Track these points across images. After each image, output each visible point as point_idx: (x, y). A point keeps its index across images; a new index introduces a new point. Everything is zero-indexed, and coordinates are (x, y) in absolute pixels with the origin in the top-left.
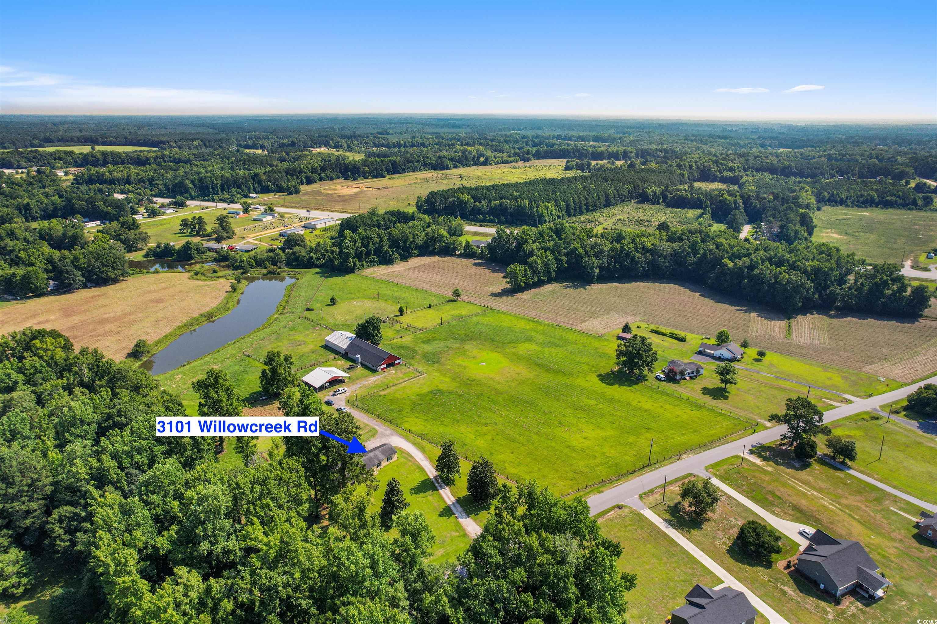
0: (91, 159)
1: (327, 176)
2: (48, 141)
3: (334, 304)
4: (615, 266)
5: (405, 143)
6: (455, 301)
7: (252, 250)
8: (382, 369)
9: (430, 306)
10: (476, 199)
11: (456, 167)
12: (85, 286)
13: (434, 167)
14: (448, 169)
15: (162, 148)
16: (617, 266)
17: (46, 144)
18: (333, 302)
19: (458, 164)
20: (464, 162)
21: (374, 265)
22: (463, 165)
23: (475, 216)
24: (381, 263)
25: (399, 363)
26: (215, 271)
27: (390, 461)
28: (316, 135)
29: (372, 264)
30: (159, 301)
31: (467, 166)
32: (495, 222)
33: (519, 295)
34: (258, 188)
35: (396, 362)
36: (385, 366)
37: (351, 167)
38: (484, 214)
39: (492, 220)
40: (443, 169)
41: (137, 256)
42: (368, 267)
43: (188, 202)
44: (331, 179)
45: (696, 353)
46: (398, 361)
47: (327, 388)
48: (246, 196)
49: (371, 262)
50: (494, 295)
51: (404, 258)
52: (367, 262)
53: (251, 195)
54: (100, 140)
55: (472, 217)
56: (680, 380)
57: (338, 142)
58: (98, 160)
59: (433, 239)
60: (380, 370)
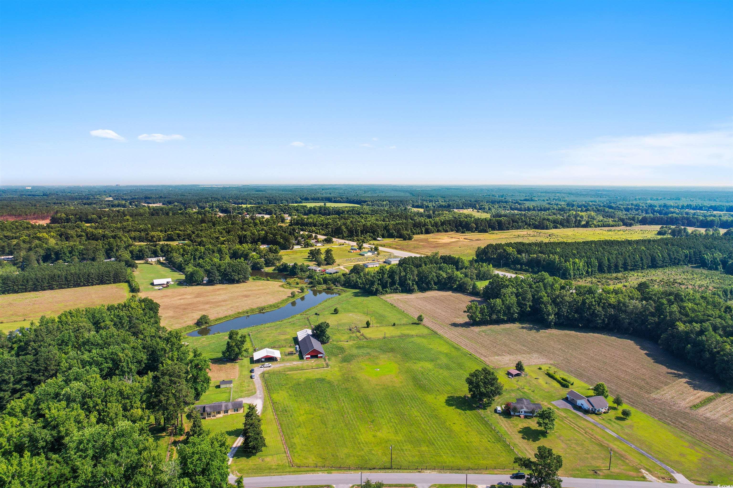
0: (313, 210)
1: (443, 229)
2: (307, 199)
3: (336, 313)
4: (574, 316)
5: (534, 208)
6: (418, 324)
7: (334, 273)
8: (307, 358)
9: (394, 325)
10: (519, 252)
11: (556, 227)
12: (221, 282)
13: (536, 227)
14: (547, 228)
15: (362, 205)
16: (576, 316)
17: (303, 201)
18: (336, 311)
19: (558, 226)
20: (565, 224)
21: (397, 292)
22: (564, 226)
23: (515, 265)
24: (403, 292)
25: (321, 357)
26: (297, 284)
27: (236, 412)
28: (472, 200)
29: (395, 291)
30: (246, 296)
31: (568, 227)
32: (529, 272)
33: (472, 328)
34: (386, 234)
35: (319, 355)
36: (309, 356)
37: (464, 223)
38: (521, 264)
39: (527, 269)
40: (543, 228)
41: (269, 270)
42: (391, 293)
43: (334, 239)
44: (446, 231)
45: (563, 399)
46: (321, 355)
47: (262, 362)
48: (375, 239)
49: (395, 289)
50: (455, 325)
51: (422, 290)
52: (391, 289)
53: (379, 239)
54: (333, 199)
55: (512, 266)
56: (513, 416)
57: (482, 206)
58: (317, 211)
59: (451, 279)
60: (305, 359)
